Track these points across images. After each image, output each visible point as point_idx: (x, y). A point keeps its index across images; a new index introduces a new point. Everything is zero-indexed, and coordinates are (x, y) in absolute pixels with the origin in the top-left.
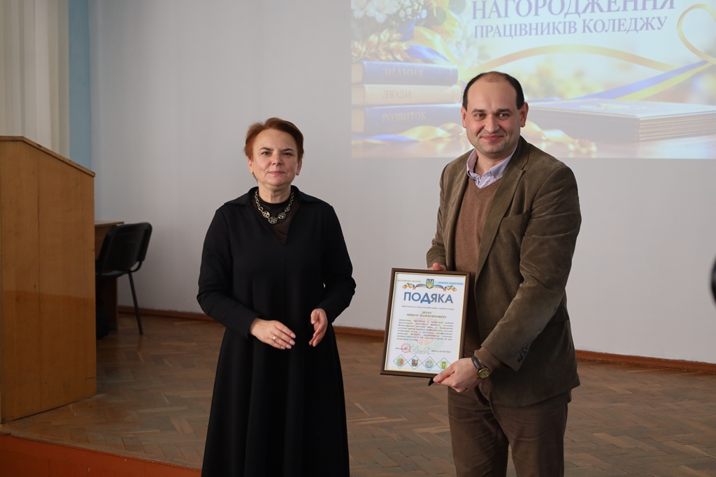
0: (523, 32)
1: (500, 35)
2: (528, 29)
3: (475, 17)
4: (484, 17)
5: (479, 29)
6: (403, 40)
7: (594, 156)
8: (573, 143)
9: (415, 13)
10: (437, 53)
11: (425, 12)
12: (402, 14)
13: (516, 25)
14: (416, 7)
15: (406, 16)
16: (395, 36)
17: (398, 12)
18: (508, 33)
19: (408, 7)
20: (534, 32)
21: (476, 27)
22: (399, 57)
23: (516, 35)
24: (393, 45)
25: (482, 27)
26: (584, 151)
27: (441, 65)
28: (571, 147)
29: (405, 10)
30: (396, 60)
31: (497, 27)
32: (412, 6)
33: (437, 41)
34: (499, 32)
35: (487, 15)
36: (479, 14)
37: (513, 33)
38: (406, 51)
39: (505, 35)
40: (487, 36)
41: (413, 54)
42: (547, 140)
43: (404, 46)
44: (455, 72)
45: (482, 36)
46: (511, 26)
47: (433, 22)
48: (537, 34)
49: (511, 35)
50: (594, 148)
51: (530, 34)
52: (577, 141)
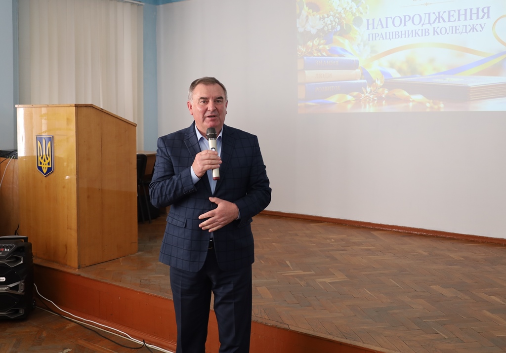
0: (397, 36)
1: (383, 39)
2: (400, 34)
3: (368, 29)
4: (373, 28)
5: (371, 36)
6: (326, 44)
7: (442, 110)
8: (429, 103)
9: (333, 28)
10: (347, 51)
11: (339, 27)
12: (326, 29)
13: (393, 32)
14: (334, 24)
15: (328, 29)
16: (322, 42)
17: (324, 27)
18: (388, 37)
19: (329, 25)
20: (403, 36)
21: (369, 35)
22: (324, 54)
23: (393, 38)
24: (321, 47)
25: (373, 34)
26: (436, 107)
27: (349, 57)
28: (428, 105)
29: (327, 26)
30: (323, 56)
31: (382, 34)
32: (332, 24)
33: (346, 43)
34: (383, 37)
35: (375, 27)
36: (371, 27)
37: (391, 37)
38: (328, 50)
39: (386, 39)
40: (375, 39)
41: (333, 52)
42: (413, 101)
43: (327, 47)
44: (357, 61)
45: (373, 40)
46: (390, 33)
47: (344, 32)
48: (405, 37)
49: (390, 38)
50: (442, 105)
51: (401, 37)
52: (431, 101)
